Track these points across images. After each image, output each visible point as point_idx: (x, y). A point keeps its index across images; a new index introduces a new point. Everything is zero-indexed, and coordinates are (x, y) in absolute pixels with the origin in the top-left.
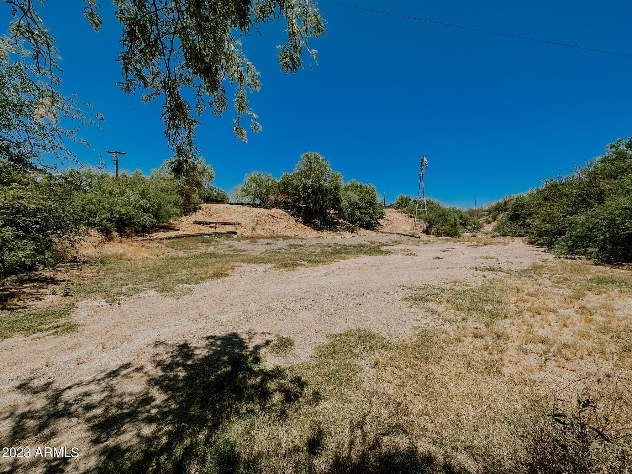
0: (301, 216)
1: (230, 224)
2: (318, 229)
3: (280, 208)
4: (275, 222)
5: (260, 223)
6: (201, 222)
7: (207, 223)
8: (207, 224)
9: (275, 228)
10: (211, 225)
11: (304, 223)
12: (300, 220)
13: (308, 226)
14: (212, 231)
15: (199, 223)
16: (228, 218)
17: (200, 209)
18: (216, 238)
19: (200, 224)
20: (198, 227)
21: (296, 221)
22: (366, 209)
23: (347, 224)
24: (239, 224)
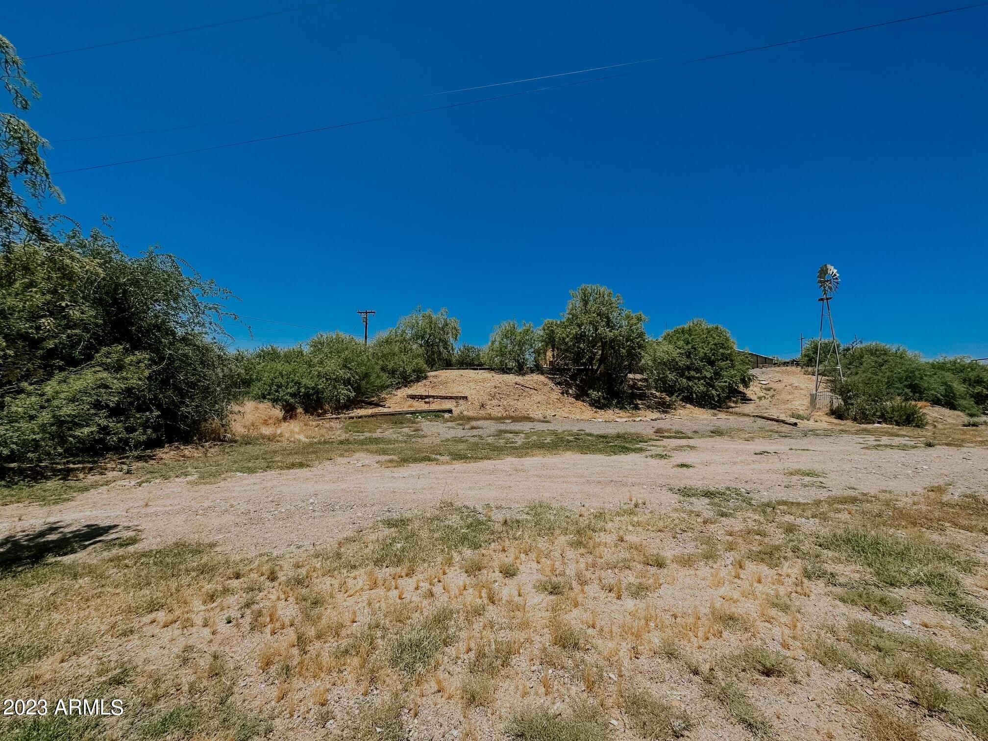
0: (577, 385)
1: (451, 398)
2: (599, 405)
3: (542, 374)
4: (524, 394)
5: (498, 396)
6: (416, 396)
7: (422, 397)
8: (422, 399)
9: (519, 405)
10: (427, 400)
11: (577, 397)
12: (570, 391)
13: (583, 401)
14: (426, 407)
15: (413, 397)
16: (455, 390)
17: (426, 378)
18: (420, 417)
19: (414, 399)
20: (411, 401)
21: (562, 393)
22: (698, 370)
23: (661, 398)
24: (465, 398)
